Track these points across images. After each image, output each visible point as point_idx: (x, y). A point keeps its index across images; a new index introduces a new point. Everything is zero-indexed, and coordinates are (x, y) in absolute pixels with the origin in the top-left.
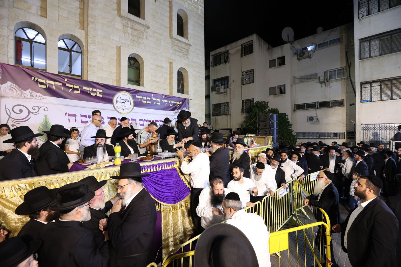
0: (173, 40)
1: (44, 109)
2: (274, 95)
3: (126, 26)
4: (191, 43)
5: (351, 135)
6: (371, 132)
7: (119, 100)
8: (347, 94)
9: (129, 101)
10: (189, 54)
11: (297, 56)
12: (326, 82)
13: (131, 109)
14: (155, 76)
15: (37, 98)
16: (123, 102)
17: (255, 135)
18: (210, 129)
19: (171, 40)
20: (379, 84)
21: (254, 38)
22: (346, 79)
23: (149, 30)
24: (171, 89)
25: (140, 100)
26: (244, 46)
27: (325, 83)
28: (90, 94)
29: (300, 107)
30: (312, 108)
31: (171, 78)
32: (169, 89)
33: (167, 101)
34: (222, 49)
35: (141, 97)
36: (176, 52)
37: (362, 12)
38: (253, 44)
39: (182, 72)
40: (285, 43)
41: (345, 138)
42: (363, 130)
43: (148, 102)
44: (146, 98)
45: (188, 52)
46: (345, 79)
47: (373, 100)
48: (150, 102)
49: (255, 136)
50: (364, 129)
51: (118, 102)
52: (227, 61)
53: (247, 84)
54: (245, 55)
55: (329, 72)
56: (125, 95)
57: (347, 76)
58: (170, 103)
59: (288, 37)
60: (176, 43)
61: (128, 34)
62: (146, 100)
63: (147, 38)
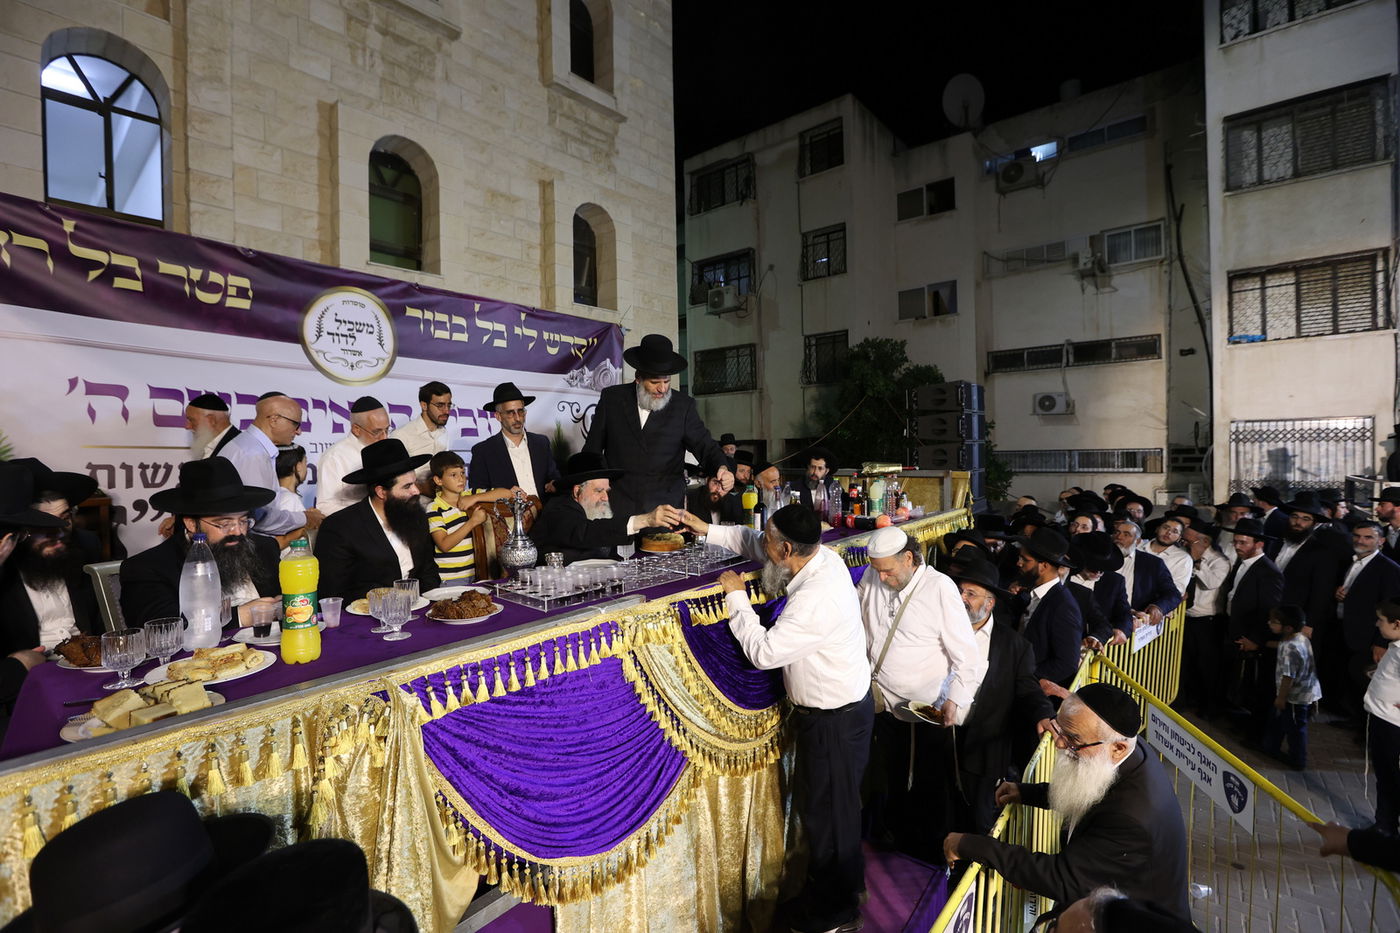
0: (556, 94)
2: (917, 319)
3: (358, 20)
4: (623, 110)
5: (1185, 460)
6: (1265, 449)
7: (330, 325)
8: (1170, 314)
9: (376, 331)
10: (617, 153)
11: (997, 179)
12: (1098, 273)
13: (382, 367)
14: (483, 235)
16: (347, 333)
17: (900, 468)
19: (546, 92)
20: (1290, 278)
21: (847, 109)
22: (1166, 262)
23: (454, 44)
24: (548, 288)
25: (422, 326)
26: (811, 138)
27: (1094, 275)
29: (1005, 362)
30: (1049, 365)
31: (547, 245)
32: (541, 287)
33: (533, 333)
34: (729, 151)
35: (428, 315)
36: (566, 142)
37: (1234, 22)
38: (841, 133)
39: (592, 222)
40: (957, 130)
41: (1165, 469)
42: (1237, 441)
43: (457, 337)
44: (450, 320)
45: (612, 144)
46: (1162, 262)
47: (1271, 335)
48: (463, 337)
49: (898, 472)
50: (1238, 438)
52: (746, 192)
53: (821, 277)
54: (812, 173)
55: (1109, 236)
56: (355, 303)
57: (1171, 253)
58: (549, 340)
59: (966, 109)
60: (566, 108)
61: (368, 53)
62: (448, 325)
63: (447, 78)
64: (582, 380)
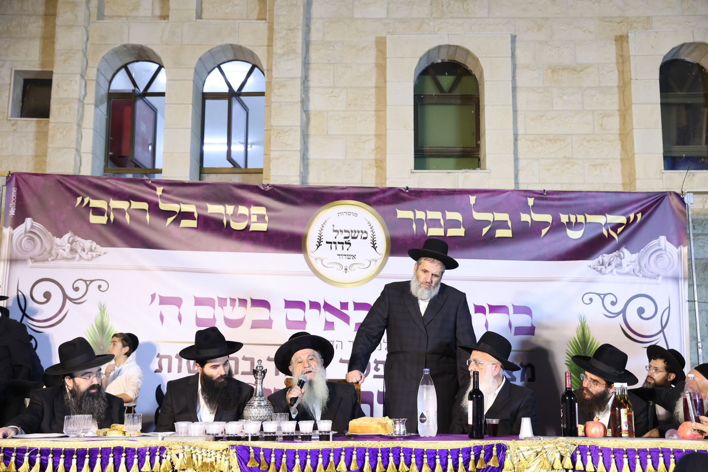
1: (100, 287)
7: (329, 236)
9: (370, 235)
13: (374, 267)
15: (84, 254)
16: (344, 241)
25: (414, 226)
28: (228, 223)
32: (622, 159)
33: (548, 218)
35: (420, 215)
43: (452, 232)
48: (460, 232)
51: (324, 244)
56: (349, 213)
58: (569, 223)
62: (442, 222)
64: (619, 265)
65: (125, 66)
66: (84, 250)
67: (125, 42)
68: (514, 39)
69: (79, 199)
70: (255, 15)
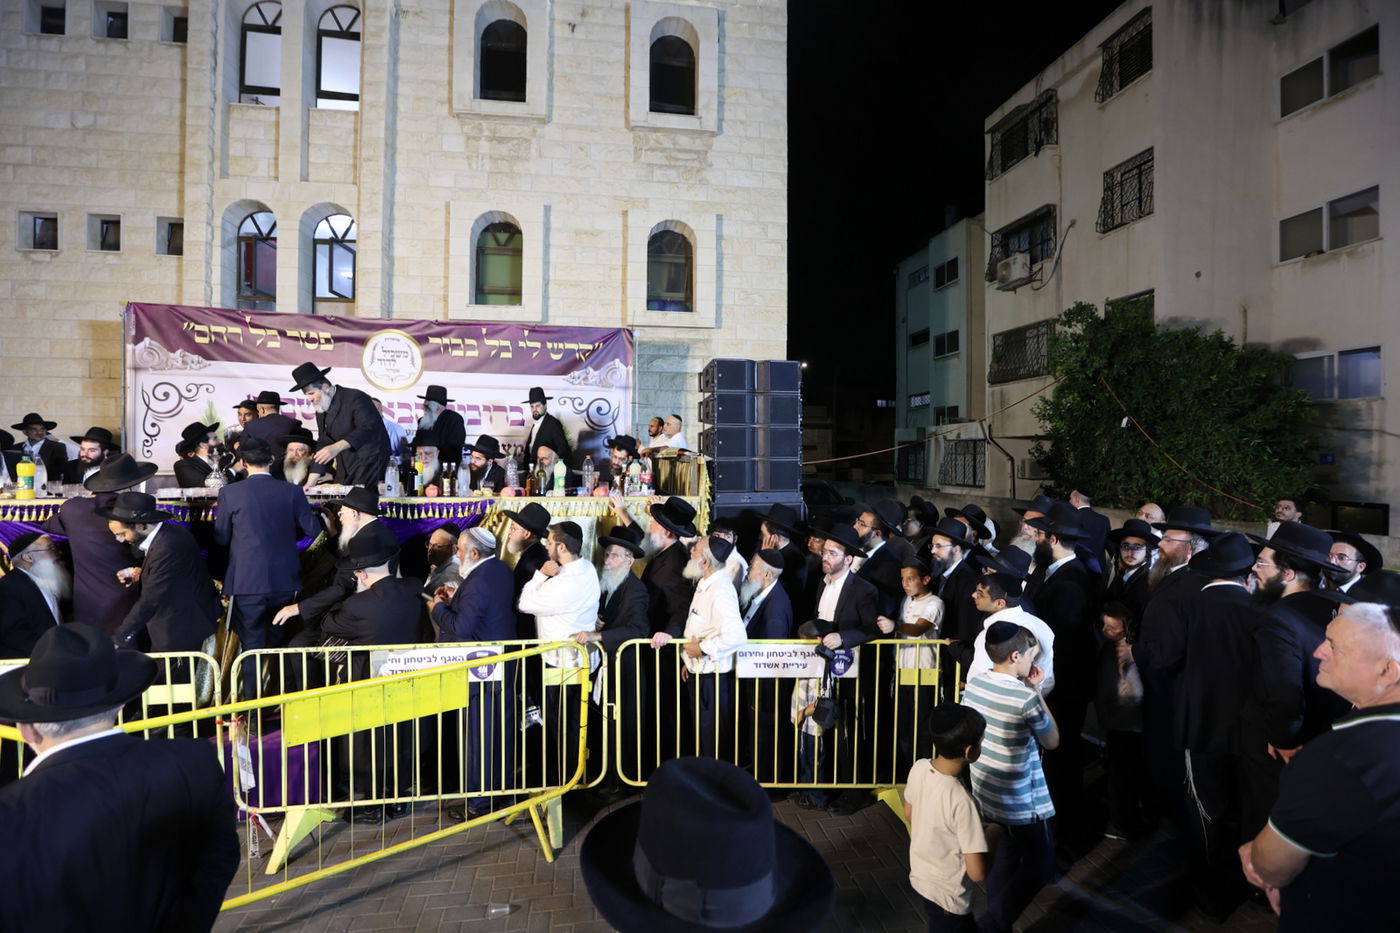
0: (641, 133)
1: (207, 389)
2: (1307, 256)
3: (474, 138)
4: (710, 126)
7: (379, 354)
9: (409, 355)
10: (710, 165)
13: (413, 378)
14: (568, 268)
15: (193, 365)
16: (390, 358)
18: (981, 436)
19: (632, 137)
23: (547, 128)
25: (442, 349)
26: (1122, 47)
28: (304, 345)
32: (622, 301)
35: (446, 341)
36: (652, 172)
38: (1151, 27)
43: (470, 353)
44: (464, 342)
45: (705, 159)
48: (475, 353)
51: (376, 361)
52: (1048, 137)
53: (1124, 224)
54: (1118, 92)
56: (393, 339)
58: (553, 349)
60: (652, 142)
61: (480, 158)
62: (462, 346)
63: (541, 155)
64: (586, 379)
65: (251, 216)
66: (193, 362)
67: (244, 197)
68: (547, 209)
69: (186, 325)
70: (351, 180)
